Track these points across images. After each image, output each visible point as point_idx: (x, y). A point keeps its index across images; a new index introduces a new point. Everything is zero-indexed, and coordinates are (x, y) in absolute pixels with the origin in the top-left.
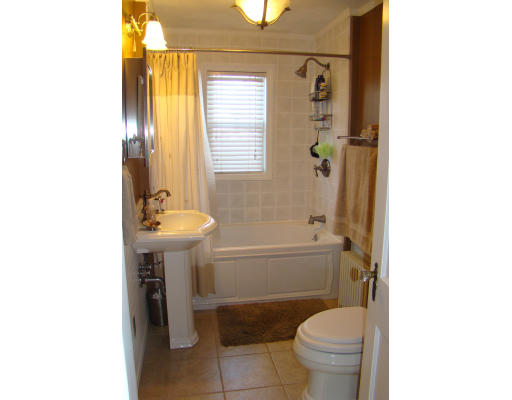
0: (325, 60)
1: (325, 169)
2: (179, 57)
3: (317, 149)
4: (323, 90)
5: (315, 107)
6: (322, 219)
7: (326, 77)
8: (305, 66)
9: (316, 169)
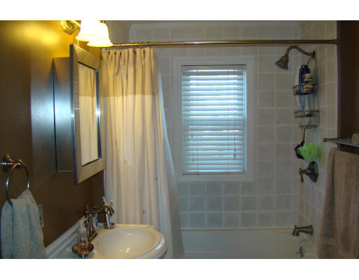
0: (309, 48)
1: (312, 173)
2: (135, 52)
3: (303, 150)
4: (307, 82)
5: (300, 101)
6: (309, 230)
7: (311, 67)
8: (286, 56)
9: (302, 172)
